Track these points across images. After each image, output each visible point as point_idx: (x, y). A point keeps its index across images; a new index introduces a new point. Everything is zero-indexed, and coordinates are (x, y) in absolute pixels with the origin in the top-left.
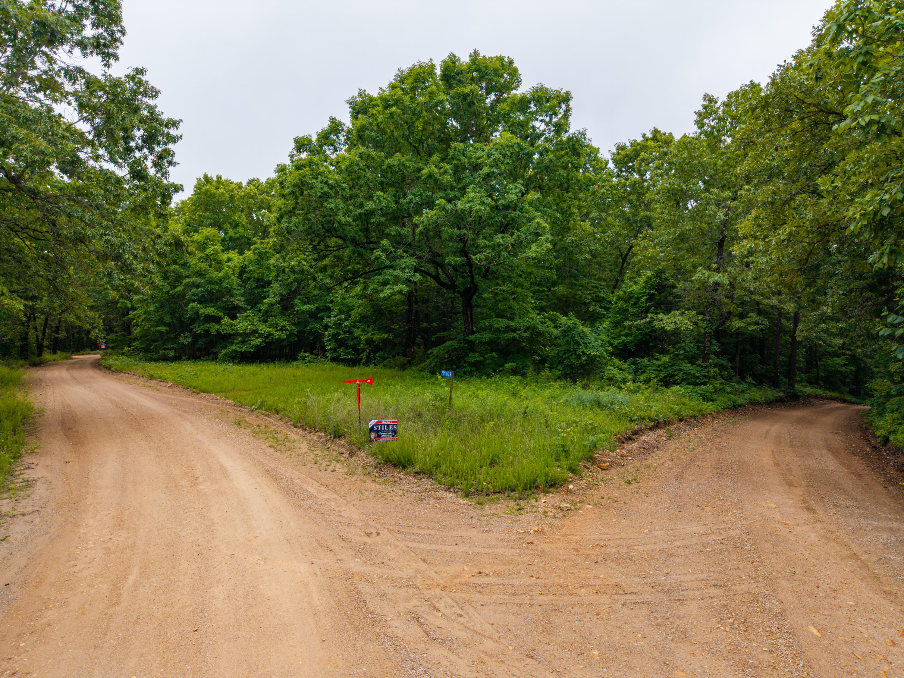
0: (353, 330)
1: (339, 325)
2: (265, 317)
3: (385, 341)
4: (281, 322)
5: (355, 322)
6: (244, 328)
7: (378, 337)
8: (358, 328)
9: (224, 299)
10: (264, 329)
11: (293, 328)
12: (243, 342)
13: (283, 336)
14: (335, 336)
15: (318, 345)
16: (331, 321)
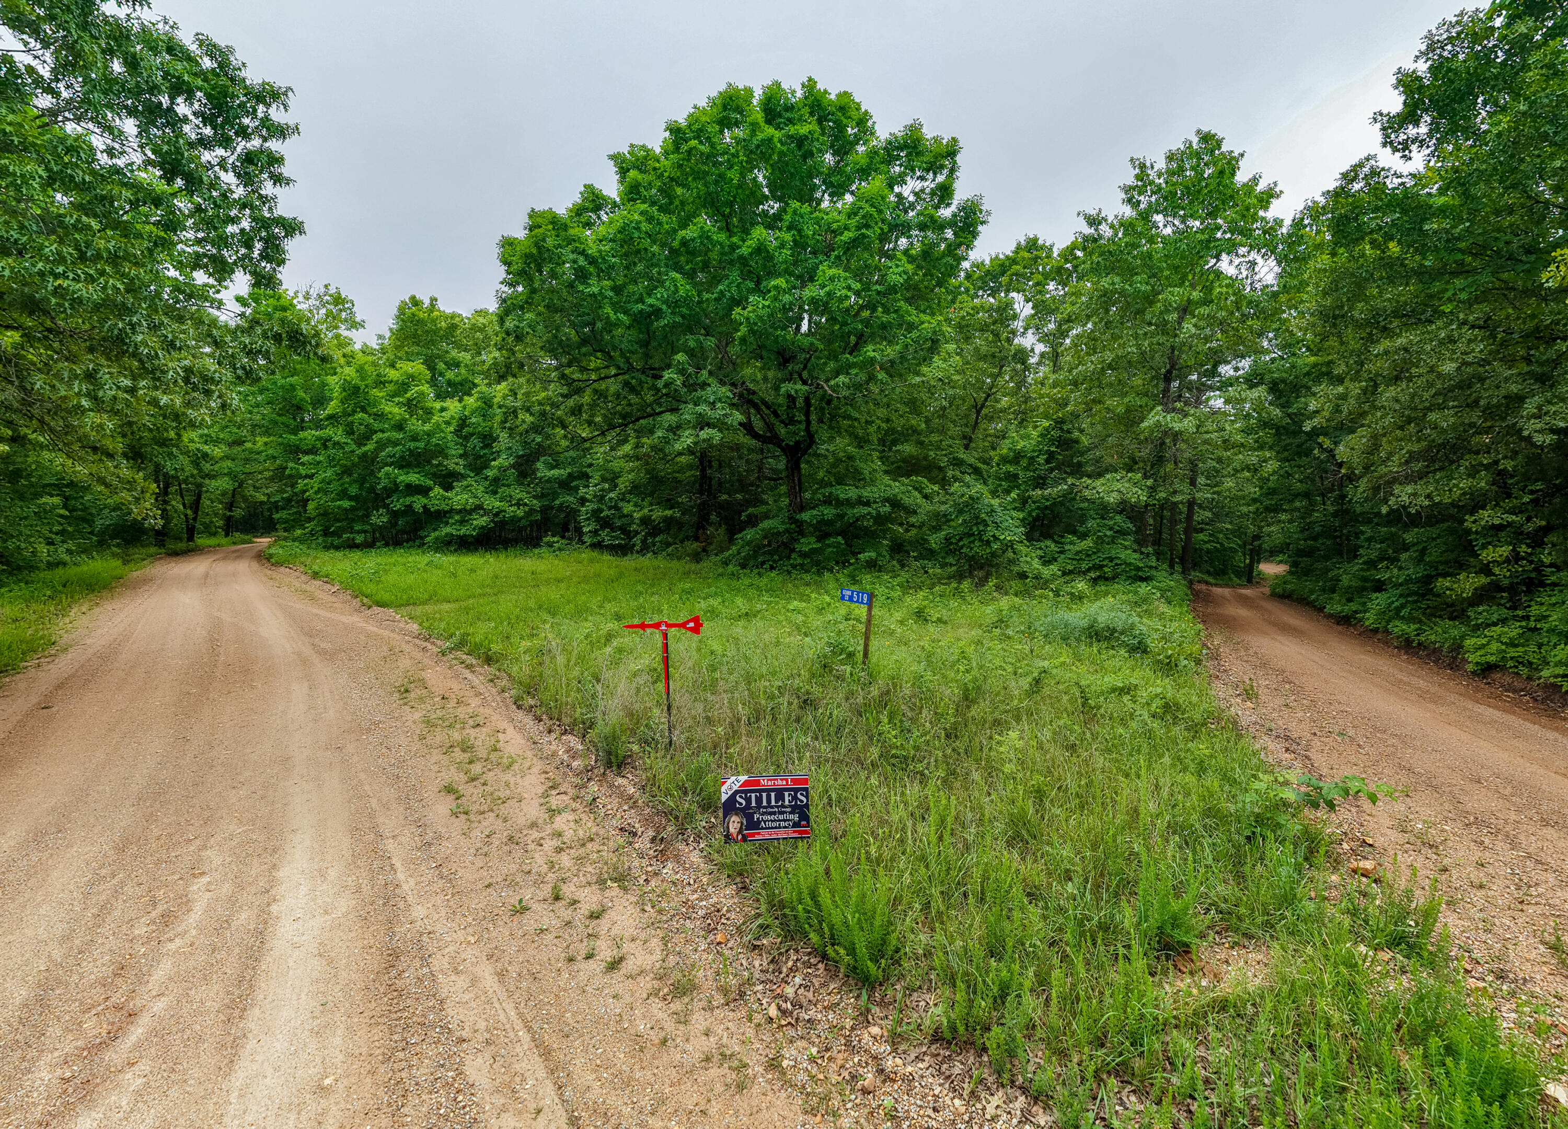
0: (621, 504)
1: (601, 499)
2: (495, 485)
3: (669, 521)
4: (518, 493)
5: (624, 494)
6: (463, 501)
7: (659, 514)
8: (629, 502)
9: (434, 462)
10: (493, 503)
11: (535, 502)
12: (462, 522)
13: (520, 513)
14: (596, 513)
15: (572, 526)
16: (589, 492)
